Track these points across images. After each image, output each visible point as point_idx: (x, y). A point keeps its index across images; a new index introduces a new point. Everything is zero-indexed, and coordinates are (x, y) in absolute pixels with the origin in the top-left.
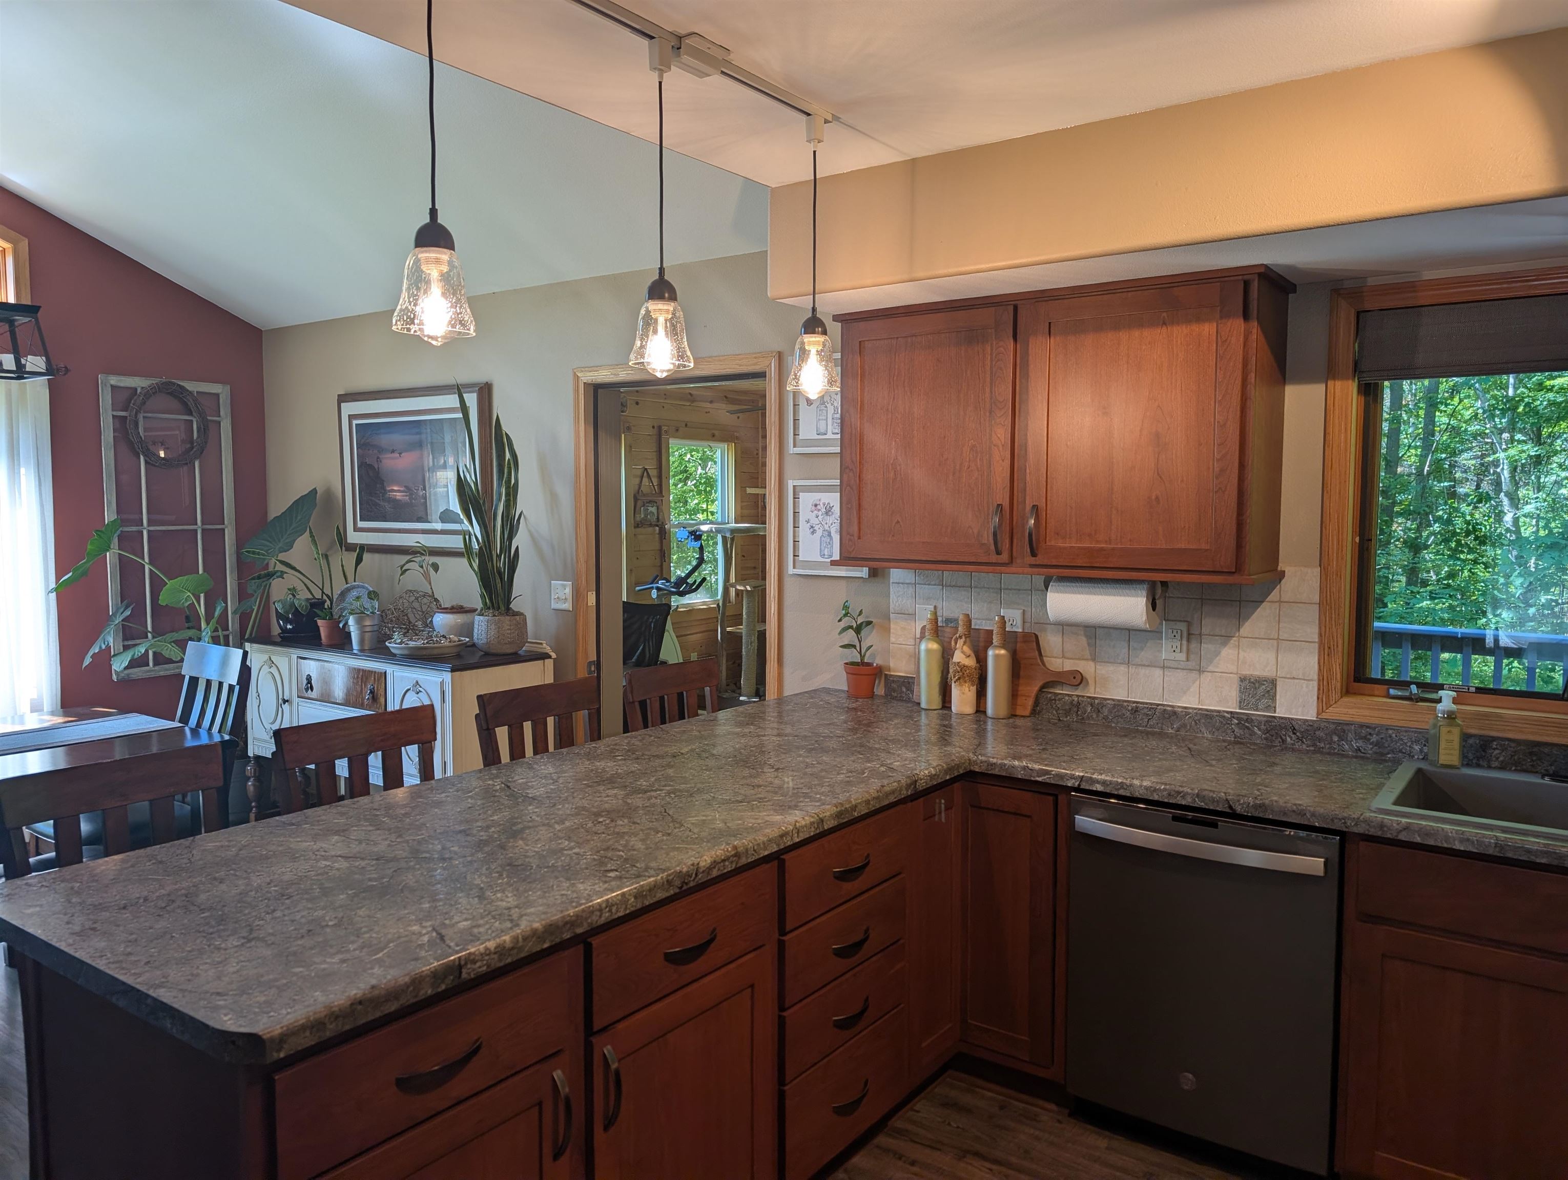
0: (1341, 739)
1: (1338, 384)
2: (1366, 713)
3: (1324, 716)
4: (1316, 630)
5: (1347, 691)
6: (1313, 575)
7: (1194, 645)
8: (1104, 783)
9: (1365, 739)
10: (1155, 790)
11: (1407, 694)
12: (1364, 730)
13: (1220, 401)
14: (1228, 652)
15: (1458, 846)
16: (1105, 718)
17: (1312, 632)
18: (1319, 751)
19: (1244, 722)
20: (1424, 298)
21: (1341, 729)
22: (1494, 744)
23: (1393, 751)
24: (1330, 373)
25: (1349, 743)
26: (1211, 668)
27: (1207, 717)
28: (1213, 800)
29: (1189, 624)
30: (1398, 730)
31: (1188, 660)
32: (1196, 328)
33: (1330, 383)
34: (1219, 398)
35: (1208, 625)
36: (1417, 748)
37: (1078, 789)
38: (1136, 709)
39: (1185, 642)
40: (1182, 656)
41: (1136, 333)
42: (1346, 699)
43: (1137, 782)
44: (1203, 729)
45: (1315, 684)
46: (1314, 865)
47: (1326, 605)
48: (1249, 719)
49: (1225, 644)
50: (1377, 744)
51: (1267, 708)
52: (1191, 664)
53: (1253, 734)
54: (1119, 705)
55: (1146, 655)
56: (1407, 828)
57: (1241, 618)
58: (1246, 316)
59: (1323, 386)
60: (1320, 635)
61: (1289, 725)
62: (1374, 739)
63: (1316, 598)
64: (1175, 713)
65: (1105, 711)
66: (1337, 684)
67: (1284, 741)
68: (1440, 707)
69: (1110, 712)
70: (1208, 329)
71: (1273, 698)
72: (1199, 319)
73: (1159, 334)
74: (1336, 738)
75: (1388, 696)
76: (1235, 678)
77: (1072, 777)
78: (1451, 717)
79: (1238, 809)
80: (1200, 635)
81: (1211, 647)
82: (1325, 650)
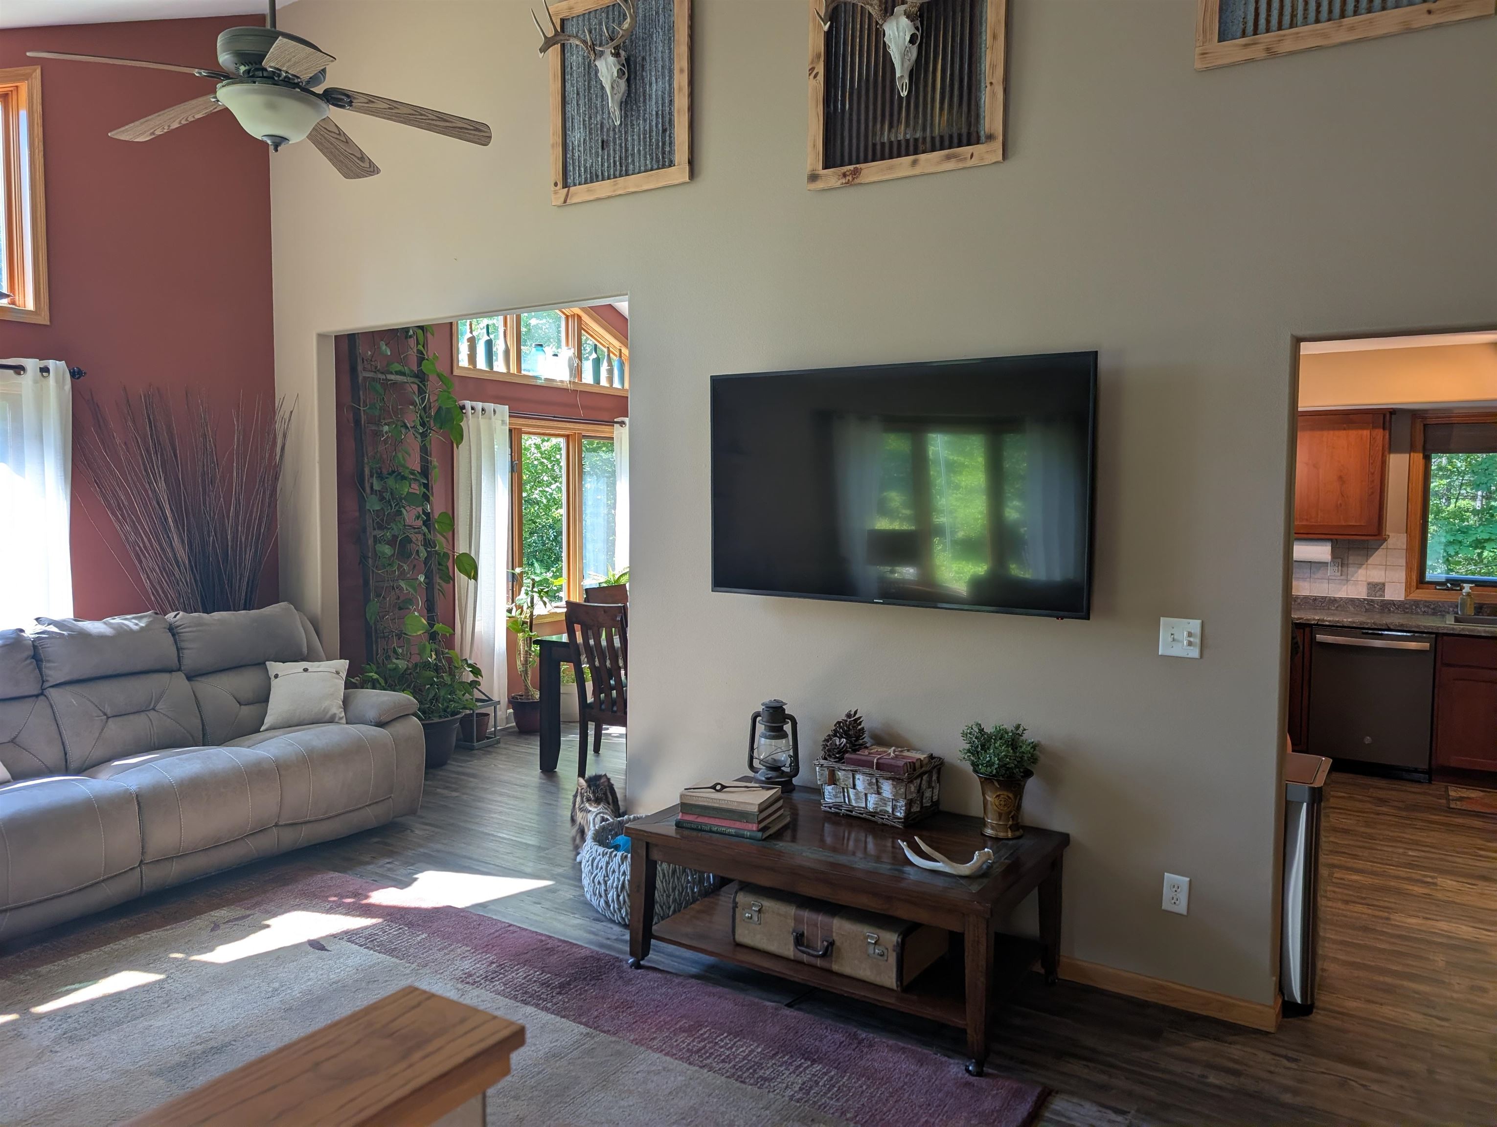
0: (1416, 607)
1: (1416, 455)
2: (1429, 596)
3: (1408, 598)
4: (1404, 561)
5: (1417, 588)
6: (1403, 538)
7: (1345, 569)
8: (1329, 621)
9: (1428, 607)
10: (1354, 622)
11: (1445, 587)
12: (1427, 604)
13: (1372, 464)
14: (1362, 572)
15: (1483, 634)
16: (1299, 604)
17: (1403, 562)
18: (1407, 613)
19: (1370, 602)
20: (1455, 420)
21: (1417, 603)
22: (1485, 606)
23: (1440, 612)
24: (1412, 449)
25: (1420, 609)
26: (1353, 579)
27: (1352, 601)
28: (1380, 624)
29: (1342, 559)
30: (1443, 603)
31: (1341, 575)
32: (1360, 432)
33: (1412, 454)
34: (1371, 461)
35: (1351, 559)
36: (1451, 609)
37: (1317, 625)
38: (1315, 599)
39: (1340, 568)
40: (1339, 574)
41: (1331, 432)
42: (1418, 590)
43: (1345, 620)
44: (1350, 607)
45: (1404, 585)
46: (1426, 646)
47: (1409, 549)
48: (1372, 601)
49: (1360, 568)
50: (1433, 609)
51: (1381, 596)
52: (1342, 577)
53: (1375, 607)
54: (1306, 597)
55: (1318, 575)
56: (1463, 629)
57: (1368, 556)
58: (1384, 429)
59: (1408, 455)
60: (1407, 563)
61: (1392, 603)
62: (1432, 606)
63: (1405, 547)
64: (1336, 600)
65: (1299, 601)
66: (1414, 584)
67: (1390, 610)
68: (1464, 591)
69: (1301, 601)
70: (1366, 433)
71: (1384, 591)
72: (1362, 428)
73: (1342, 433)
74: (1414, 607)
75: (1436, 589)
76: (1365, 583)
77: (1314, 619)
78: (1468, 594)
79: (1392, 627)
80: (1347, 564)
81: (1353, 569)
82: (1409, 569)
